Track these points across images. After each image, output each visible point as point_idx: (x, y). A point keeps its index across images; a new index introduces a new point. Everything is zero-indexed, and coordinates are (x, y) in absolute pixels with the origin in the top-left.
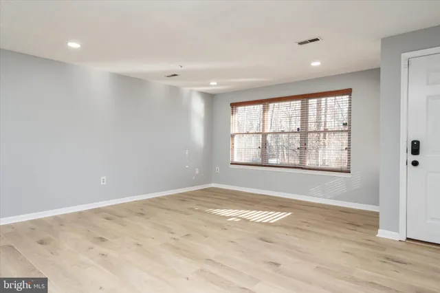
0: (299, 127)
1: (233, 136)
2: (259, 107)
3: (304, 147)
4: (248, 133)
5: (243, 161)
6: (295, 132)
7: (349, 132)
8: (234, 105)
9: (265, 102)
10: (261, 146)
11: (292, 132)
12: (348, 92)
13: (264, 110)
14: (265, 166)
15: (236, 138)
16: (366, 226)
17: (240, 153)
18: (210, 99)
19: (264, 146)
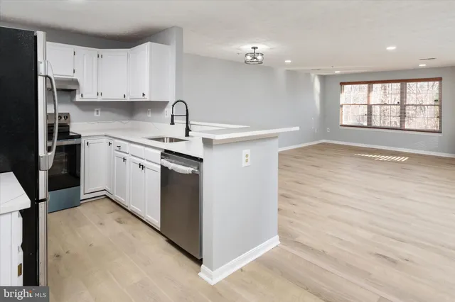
0: (399, 101)
1: (342, 106)
3: (403, 115)
4: (355, 104)
6: (397, 105)
7: (440, 106)
8: (342, 84)
9: (369, 83)
10: (367, 114)
11: (394, 105)
12: (439, 79)
14: (370, 128)
15: (344, 107)
17: (347, 118)
18: (323, 79)
19: (370, 114)
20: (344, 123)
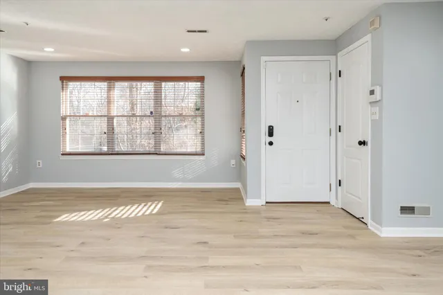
0: (152, 110)
1: (64, 119)
2: (104, 85)
3: (157, 133)
4: (86, 116)
5: (80, 150)
6: (149, 116)
7: (202, 116)
8: (65, 79)
9: (111, 79)
10: (106, 131)
11: (145, 116)
12: (201, 79)
13: (110, 89)
14: (112, 154)
15: (68, 121)
16: (232, 199)
17: (74, 141)
19: (111, 131)
20: (68, 150)
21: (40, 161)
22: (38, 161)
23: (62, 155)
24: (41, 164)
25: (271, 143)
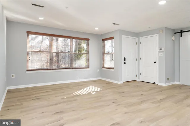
0: (69, 50)
7: (88, 54)
21: (14, 75)
22: (12, 75)
23: (27, 71)
24: (14, 76)
25: (125, 63)
